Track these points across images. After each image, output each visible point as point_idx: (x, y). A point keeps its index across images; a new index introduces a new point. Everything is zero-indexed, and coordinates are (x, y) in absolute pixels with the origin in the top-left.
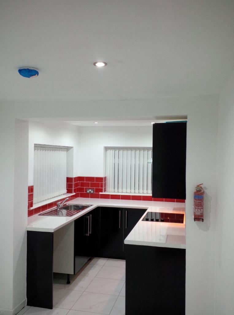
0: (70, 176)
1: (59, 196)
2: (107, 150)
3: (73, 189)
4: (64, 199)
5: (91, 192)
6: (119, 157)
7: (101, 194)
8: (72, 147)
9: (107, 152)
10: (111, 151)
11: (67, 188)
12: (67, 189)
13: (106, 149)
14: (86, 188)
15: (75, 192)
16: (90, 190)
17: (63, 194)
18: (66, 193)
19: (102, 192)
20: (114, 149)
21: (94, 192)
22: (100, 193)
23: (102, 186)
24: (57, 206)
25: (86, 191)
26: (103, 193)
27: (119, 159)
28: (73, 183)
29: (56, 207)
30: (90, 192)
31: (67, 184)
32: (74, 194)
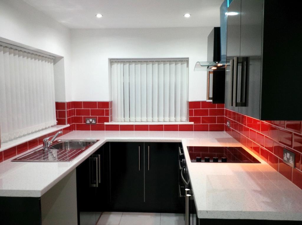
0: (60, 101)
1: (46, 128)
2: (112, 63)
3: (66, 118)
4: (53, 133)
5: (93, 122)
6: (130, 74)
7: (106, 125)
8: (61, 58)
9: (112, 66)
10: (119, 65)
11: (57, 117)
12: (57, 120)
13: (112, 61)
14: (84, 117)
15: (69, 123)
16: (91, 120)
17: (52, 126)
18: (56, 124)
19: (108, 121)
20: (122, 63)
21: (96, 122)
22: (106, 123)
23: (108, 114)
24: (44, 143)
25: (85, 122)
26: (110, 123)
27: (130, 76)
28: (66, 110)
29: (42, 145)
30: (91, 122)
31: (56, 112)
32: (68, 125)
